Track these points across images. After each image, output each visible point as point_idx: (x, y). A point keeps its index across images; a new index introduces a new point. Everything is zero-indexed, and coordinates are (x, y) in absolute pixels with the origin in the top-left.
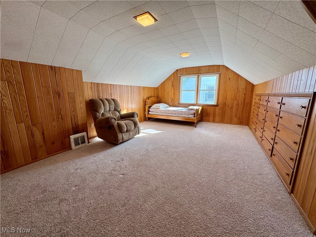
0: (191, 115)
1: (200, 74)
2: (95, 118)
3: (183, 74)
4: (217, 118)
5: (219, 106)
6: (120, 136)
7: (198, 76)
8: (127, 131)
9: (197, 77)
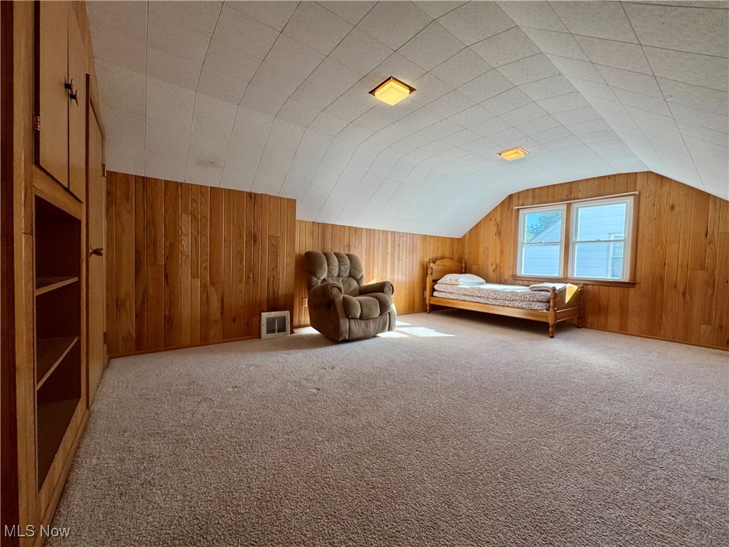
0: (540, 304)
1: (575, 199)
2: (310, 287)
3: (525, 204)
4: (633, 322)
5: (637, 286)
6: (345, 324)
7: (569, 206)
8: (361, 318)
9: (563, 207)
